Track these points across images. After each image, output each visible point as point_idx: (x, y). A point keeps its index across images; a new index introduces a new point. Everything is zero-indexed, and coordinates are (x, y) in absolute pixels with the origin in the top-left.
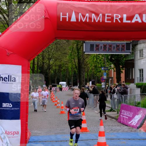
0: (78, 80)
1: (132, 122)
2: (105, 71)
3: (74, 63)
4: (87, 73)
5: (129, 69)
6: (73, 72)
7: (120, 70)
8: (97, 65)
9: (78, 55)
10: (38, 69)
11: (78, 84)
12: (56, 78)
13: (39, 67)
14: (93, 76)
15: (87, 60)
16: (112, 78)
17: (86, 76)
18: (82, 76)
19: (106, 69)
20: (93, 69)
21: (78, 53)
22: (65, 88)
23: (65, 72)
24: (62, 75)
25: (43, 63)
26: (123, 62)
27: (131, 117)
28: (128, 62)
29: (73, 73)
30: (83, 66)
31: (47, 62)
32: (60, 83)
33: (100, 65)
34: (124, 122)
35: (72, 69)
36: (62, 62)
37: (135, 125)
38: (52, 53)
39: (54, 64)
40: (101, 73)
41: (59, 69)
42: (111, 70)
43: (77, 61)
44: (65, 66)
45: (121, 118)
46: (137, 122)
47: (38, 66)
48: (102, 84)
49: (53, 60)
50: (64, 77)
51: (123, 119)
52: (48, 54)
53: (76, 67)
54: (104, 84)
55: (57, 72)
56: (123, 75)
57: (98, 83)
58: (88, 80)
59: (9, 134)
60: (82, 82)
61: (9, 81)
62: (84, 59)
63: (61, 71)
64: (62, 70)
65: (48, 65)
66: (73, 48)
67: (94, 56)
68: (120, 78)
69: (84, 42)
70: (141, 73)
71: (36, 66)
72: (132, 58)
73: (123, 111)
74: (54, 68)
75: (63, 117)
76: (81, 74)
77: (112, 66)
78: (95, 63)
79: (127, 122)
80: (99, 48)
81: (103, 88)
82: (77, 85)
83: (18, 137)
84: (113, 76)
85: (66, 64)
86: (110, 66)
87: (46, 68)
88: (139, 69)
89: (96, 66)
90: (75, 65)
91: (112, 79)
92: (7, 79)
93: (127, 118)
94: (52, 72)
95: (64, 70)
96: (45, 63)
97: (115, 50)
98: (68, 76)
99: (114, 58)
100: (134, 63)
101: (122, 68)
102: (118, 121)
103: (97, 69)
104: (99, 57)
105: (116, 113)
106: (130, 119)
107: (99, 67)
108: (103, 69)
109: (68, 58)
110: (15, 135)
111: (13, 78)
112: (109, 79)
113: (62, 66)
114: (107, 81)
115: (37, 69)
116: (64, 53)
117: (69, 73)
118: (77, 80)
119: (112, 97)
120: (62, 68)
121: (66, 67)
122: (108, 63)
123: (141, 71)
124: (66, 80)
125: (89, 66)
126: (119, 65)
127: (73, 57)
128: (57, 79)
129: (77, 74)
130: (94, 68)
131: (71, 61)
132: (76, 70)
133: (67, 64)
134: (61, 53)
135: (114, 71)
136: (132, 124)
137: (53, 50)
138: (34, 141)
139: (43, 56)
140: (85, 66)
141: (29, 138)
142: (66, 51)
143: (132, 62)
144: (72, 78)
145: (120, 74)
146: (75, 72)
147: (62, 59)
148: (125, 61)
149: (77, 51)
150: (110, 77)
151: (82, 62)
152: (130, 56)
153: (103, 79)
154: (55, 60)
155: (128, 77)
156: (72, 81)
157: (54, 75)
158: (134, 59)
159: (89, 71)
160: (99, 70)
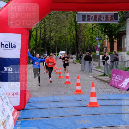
0: (76, 50)
1: (122, 85)
3: (72, 35)
4: (84, 43)
5: (121, 39)
6: (71, 42)
7: (113, 40)
8: (93, 36)
9: (76, 28)
10: (41, 40)
11: (76, 52)
12: (57, 48)
14: (89, 46)
15: (84, 32)
16: (107, 47)
17: (83, 46)
18: (79, 45)
19: (100, 39)
23: (65, 42)
24: (62, 45)
25: (45, 35)
26: (116, 33)
27: (121, 80)
28: (120, 33)
29: (72, 44)
30: (80, 37)
32: (60, 52)
33: (95, 36)
34: (115, 85)
35: (70, 40)
37: (124, 87)
38: (53, 26)
39: (55, 36)
41: (59, 40)
42: (105, 40)
43: (74, 33)
45: (113, 82)
46: (126, 85)
47: (40, 37)
48: (97, 52)
49: (54, 32)
50: (64, 47)
51: (114, 83)
52: (49, 27)
53: (74, 38)
54: (99, 53)
55: (57, 42)
56: (116, 45)
57: (94, 52)
58: (85, 49)
59: (10, 95)
60: (80, 51)
61: (9, 48)
62: (81, 31)
63: (61, 42)
64: (62, 41)
65: (49, 36)
66: (71, 21)
67: (90, 28)
68: (114, 47)
69: (77, 13)
71: (38, 38)
72: (123, 30)
73: (114, 75)
74: (55, 39)
75: (61, 81)
76: (79, 44)
77: (106, 36)
78: (91, 34)
79: (117, 85)
80: (90, 18)
81: (97, 56)
82: (75, 54)
83: (17, 97)
84: (107, 46)
85: (65, 35)
86: (104, 36)
87: (48, 40)
89: (91, 37)
91: (106, 48)
92: (8, 46)
93: (118, 81)
94: (53, 42)
95: (64, 41)
96: (47, 34)
98: (67, 46)
99: (107, 30)
101: (115, 38)
102: (110, 84)
103: (93, 40)
105: (109, 77)
106: (121, 82)
107: (95, 38)
108: (97, 39)
109: (67, 30)
110: (15, 96)
111: (13, 45)
112: (104, 48)
113: (62, 37)
114: (101, 50)
115: (40, 40)
116: (64, 26)
117: (68, 43)
119: (105, 64)
121: (65, 39)
122: (102, 34)
125: (86, 37)
126: (112, 35)
127: (71, 29)
129: (75, 44)
130: (90, 39)
131: (70, 33)
132: (74, 41)
133: (66, 36)
134: (61, 26)
135: (108, 41)
136: (122, 87)
137: (54, 23)
138: (33, 101)
139: (45, 29)
140: (82, 38)
141: (29, 99)
142: (65, 24)
143: (123, 32)
144: (71, 48)
145: (113, 44)
147: (62, 32)
149: (75, 24)
150: (104, 46)
151: (79, 33)
152: (121, 28)
153: (97, 48)
154: (56, 33)
155: (120, 46)
156: (71, 51)
157: (55, 45)
158: (125, 31)
159: (86, 41)
160: (95, 40)
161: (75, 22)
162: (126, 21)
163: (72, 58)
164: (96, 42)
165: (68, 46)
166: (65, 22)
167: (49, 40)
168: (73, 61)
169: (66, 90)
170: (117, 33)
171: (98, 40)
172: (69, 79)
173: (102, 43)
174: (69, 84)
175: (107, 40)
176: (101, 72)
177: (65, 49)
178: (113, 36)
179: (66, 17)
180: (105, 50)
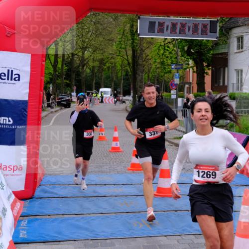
0: (132, 86)
2: (178, 70)
3: (126, 57)
4: (148, 74)
5: (220, 68)
6: (123, 71)
7: (204, 70)
8: (165, 60)
9: (133, 43)
10: (64, 65)
11: (132, 91)
12: (94, 82)
13: (64, 63)
14: (158, 80)
15: (147, 52)
16: (190, 83)
17: (145, 78)
18: (139, 78)
19: (178, 67)
20: (158, 68)
21: (132, 39)
22: (110, 98)
23: (110, 70)
24: (105, 76)
25: (73, 55)
26: (209, 57)
28: (218, 56)
29: (124, 74)
30: (140, 62)
31: (79, 54)
32: (101, 90)
33: (169, 62)
35: (121, 66)
36: (106, 55)
38: (89, 39)
39: (92, 57)
40: (171, 76)
41: (99, 67)
42: (188, 70)
43: (130, 53)
44: (111, 61)
47: (63, 59)
48: (173, 92)
49: (90, 50)
50: (109, 80)
52: (81, 39)
53: (129, 64)
54: (175, 93)
55: (96, 70)
56: (208, 79)
57: (166, 91)
59: (6, 170)
60: (139, 89)
61: (8, 79)
62: (142, 50)
63: (102, 69)
64: (105, 67)
65: (81, 59)
66: (124, 31)
67: (161, 46)
68: (204, 83)
70: (240, 77)
71: (60, 60)
72: (223, 51)
74: (91, 64)
76: (137, 76)
77: (191, 63)
78: (161, 57)
81: (173, 99)
82: (129, 94)
83: (21, 175)
84: (191, 81)
85: (112, 58)
86: (187, 62)
87: (78, 64)
88: (236, 70)
89: (162, 63)
90: (128, 60)
91: (190, 86)
92: (5, 76)
94: (88, 70)
95: (109, 68)
96: (76, 55)
97: (191, 33)
98: (114, 79)
99: (193, 50)
100: (227, 59)
101: (208, 66)
103: (165, 68)
104: (168, 47)
107: (168, 65)
108: (173, 67)
109: (114, 47)
111: (15, 75)
112: (185, 85)
113: (106, 61)
114: (180, 89)
115: (62, 65)
116: (109, 40)
117: (116, 73)
118: (130, 85)
119: (187, 115)
120: (105, 65)
121: (112, 64)
122: (183, 58)
123: (239, 72)
124: (112, 86)
125: (151, 62)
126: (202, 61)
127: (123, 46)
128: (95, 84)
129: (130, 75)
130: (159, 66)
131: (120, 53)
132: (129, 69)
133: (114, 59)
134: (104, 38)
135: (194, 72)
137: (90, 34)
138: (50, 183)
140: (144, 63)
141: (42, 179)
142: (113, 35)
143: (223, 56)
144: (122, 82)
145: (204, 77)
146: (127, 72)
147: (106, 50)
148: (213, 54)
149: (131, 36)
150: (187, 82)
151: (138, 55)
152: (220, 47)
153: (173, 85)
154: (94, 51)
155: (216, 82)
156: (122, 87)
157: (91, 76)
158: (227, 53)
159: (152, 70)
160: (169, 70)
161: (131, 32)
162: (230, 34)
163: (124, 102)
164: (170, 72)
165: (117, 78)
166: (112, 31)
167: (79, 66)
168: (126, 107)
169: (112, 164)
170: (211, 56)
171: (175, 68)
172: (118, 142)
173: (183, 75)
174: (118, 152)
175: (191, 69)
176: (180, 131)
177: (111, 84)
178: (204, 63)
179: (114, 22)
180: (187, 88)
